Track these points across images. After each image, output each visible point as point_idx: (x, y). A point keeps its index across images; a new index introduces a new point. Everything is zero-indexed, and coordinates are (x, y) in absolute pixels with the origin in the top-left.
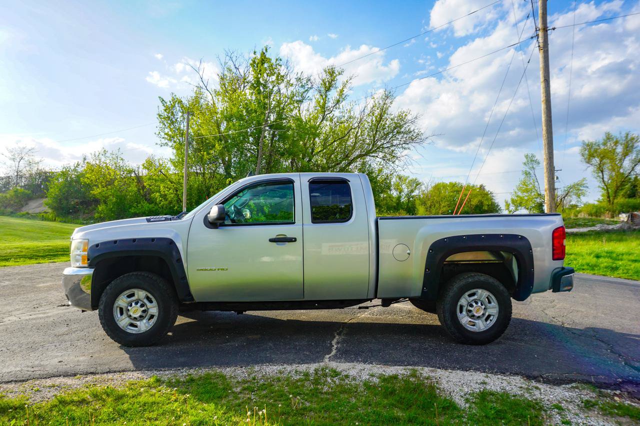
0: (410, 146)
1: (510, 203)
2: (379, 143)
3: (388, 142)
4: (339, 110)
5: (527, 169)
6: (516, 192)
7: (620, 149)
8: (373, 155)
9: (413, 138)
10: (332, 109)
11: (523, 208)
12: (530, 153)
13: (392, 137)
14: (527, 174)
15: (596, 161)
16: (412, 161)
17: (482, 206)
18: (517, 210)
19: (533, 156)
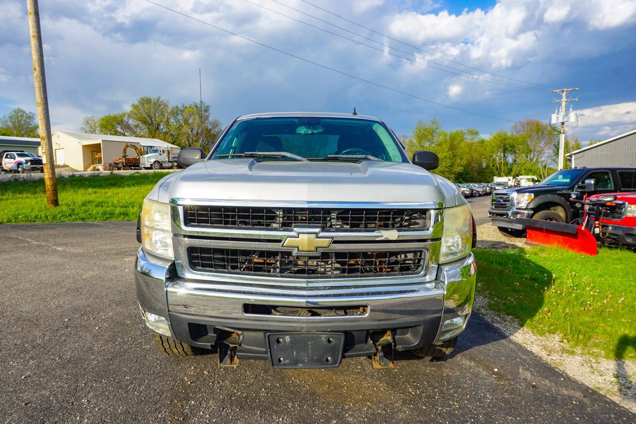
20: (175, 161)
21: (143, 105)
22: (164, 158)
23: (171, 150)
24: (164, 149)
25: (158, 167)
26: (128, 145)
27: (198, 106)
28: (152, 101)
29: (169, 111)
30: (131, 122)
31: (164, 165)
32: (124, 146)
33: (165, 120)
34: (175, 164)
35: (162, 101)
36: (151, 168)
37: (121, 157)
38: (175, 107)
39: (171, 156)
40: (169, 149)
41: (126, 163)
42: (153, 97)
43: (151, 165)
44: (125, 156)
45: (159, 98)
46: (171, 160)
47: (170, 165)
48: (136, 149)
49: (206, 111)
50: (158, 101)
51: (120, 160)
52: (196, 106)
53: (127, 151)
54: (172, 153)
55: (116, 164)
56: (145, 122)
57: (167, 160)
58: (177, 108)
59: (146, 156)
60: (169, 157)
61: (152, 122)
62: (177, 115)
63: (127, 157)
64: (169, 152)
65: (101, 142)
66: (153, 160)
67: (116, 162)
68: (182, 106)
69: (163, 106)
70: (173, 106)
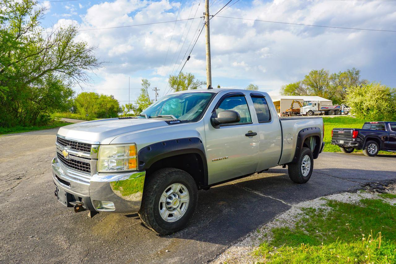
0: (87, 67)
1: (125, 107)
2: (65, 62)
3: (71, 62)
4: (32, 32)
5: (143, 87)
6: (138, 101)
7: (186, 82)
8: (61, 70)
9: (89, 62)
10: (26, 30)
11: (132, 110)
12: (145, 79)
13: (74, 59)
14: (143, 90)
15: (176, 86)
16: (88, 77)
17: (113, 108)
18: (129, 111)
19: (146, 81)
20: (323, 110)
21: (312, 75)
22: (315, 108)
23: (321, 103)
24: (315, 103)
25: (311, 114)
26: (294, 101)
27: (351, 71)
28: (318, 72)
29: (329, 77)
30: (304, 87)
31: (315, 113)
32: (292, 102)
33: (326, 83)
34: (323, 112)
35: (325, 72)
36: (306, 115)
37: (290, 109)
38: (334, 74)
39: (320, 107)
40: (319, 102)
41: (292, 112)
42: (319, 69)
43: (307, 113)
44: (292, 108)
45: (323, 70)
46: (320, 109)
47: (319, 112)
48: (299, 103)
49: (357, 74)
50: (322, 72)
51: (289, 110)
52: (349, 72)
53: (293, 105)
54: (321, 105)
55: (286, 112)
56: (313, 86)
57: (318, 109)
58: (335, 74)
59: (303, 107)
60: (319, 108)
61: (317, 86)
62: (335, 79)
63: (293, 109)
64: (319, 105)
65: (280, 100)
66: (308, 110)
67: (287, 111)
68: (339, 73)
69: (325, 75)
70: (333, 74)
